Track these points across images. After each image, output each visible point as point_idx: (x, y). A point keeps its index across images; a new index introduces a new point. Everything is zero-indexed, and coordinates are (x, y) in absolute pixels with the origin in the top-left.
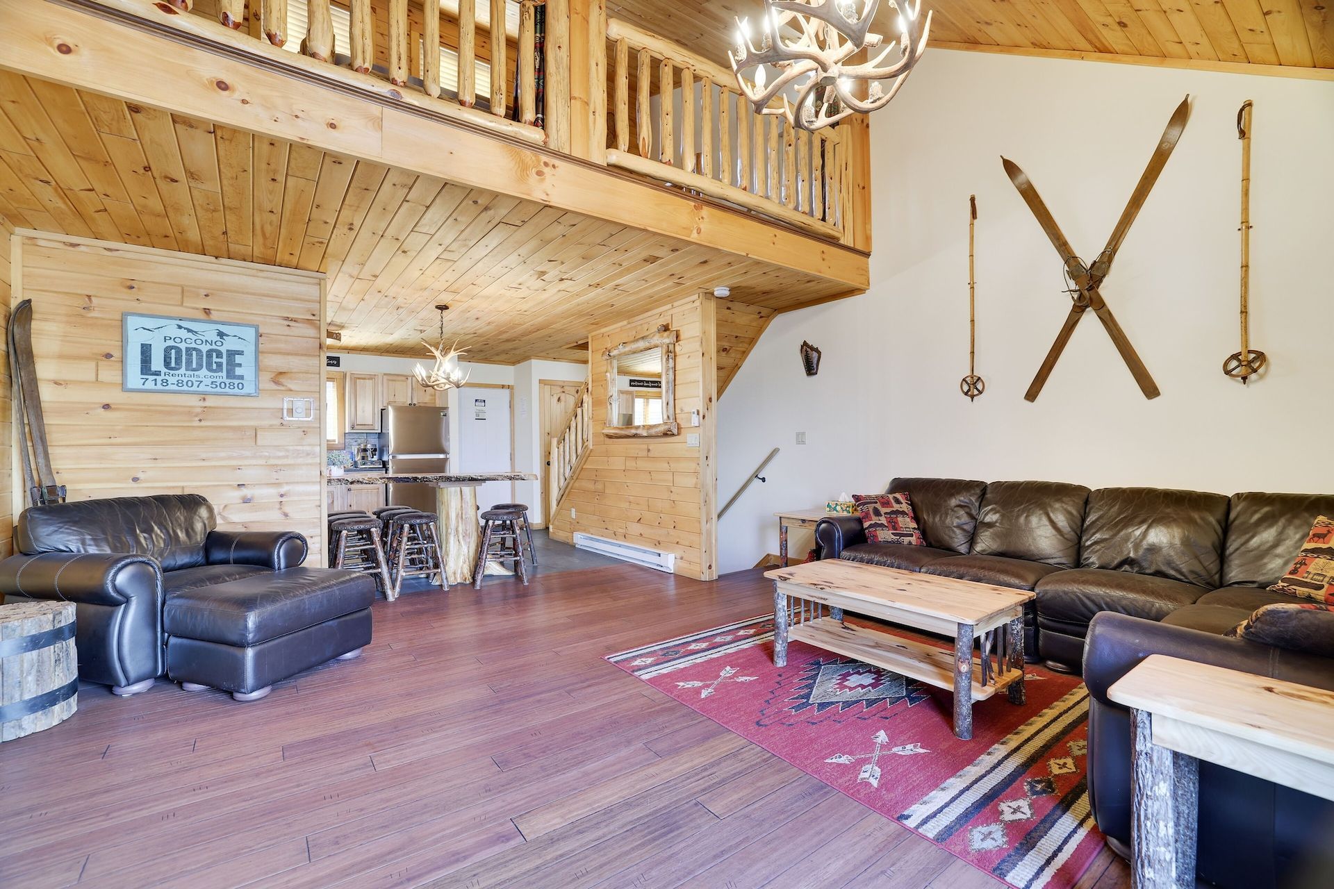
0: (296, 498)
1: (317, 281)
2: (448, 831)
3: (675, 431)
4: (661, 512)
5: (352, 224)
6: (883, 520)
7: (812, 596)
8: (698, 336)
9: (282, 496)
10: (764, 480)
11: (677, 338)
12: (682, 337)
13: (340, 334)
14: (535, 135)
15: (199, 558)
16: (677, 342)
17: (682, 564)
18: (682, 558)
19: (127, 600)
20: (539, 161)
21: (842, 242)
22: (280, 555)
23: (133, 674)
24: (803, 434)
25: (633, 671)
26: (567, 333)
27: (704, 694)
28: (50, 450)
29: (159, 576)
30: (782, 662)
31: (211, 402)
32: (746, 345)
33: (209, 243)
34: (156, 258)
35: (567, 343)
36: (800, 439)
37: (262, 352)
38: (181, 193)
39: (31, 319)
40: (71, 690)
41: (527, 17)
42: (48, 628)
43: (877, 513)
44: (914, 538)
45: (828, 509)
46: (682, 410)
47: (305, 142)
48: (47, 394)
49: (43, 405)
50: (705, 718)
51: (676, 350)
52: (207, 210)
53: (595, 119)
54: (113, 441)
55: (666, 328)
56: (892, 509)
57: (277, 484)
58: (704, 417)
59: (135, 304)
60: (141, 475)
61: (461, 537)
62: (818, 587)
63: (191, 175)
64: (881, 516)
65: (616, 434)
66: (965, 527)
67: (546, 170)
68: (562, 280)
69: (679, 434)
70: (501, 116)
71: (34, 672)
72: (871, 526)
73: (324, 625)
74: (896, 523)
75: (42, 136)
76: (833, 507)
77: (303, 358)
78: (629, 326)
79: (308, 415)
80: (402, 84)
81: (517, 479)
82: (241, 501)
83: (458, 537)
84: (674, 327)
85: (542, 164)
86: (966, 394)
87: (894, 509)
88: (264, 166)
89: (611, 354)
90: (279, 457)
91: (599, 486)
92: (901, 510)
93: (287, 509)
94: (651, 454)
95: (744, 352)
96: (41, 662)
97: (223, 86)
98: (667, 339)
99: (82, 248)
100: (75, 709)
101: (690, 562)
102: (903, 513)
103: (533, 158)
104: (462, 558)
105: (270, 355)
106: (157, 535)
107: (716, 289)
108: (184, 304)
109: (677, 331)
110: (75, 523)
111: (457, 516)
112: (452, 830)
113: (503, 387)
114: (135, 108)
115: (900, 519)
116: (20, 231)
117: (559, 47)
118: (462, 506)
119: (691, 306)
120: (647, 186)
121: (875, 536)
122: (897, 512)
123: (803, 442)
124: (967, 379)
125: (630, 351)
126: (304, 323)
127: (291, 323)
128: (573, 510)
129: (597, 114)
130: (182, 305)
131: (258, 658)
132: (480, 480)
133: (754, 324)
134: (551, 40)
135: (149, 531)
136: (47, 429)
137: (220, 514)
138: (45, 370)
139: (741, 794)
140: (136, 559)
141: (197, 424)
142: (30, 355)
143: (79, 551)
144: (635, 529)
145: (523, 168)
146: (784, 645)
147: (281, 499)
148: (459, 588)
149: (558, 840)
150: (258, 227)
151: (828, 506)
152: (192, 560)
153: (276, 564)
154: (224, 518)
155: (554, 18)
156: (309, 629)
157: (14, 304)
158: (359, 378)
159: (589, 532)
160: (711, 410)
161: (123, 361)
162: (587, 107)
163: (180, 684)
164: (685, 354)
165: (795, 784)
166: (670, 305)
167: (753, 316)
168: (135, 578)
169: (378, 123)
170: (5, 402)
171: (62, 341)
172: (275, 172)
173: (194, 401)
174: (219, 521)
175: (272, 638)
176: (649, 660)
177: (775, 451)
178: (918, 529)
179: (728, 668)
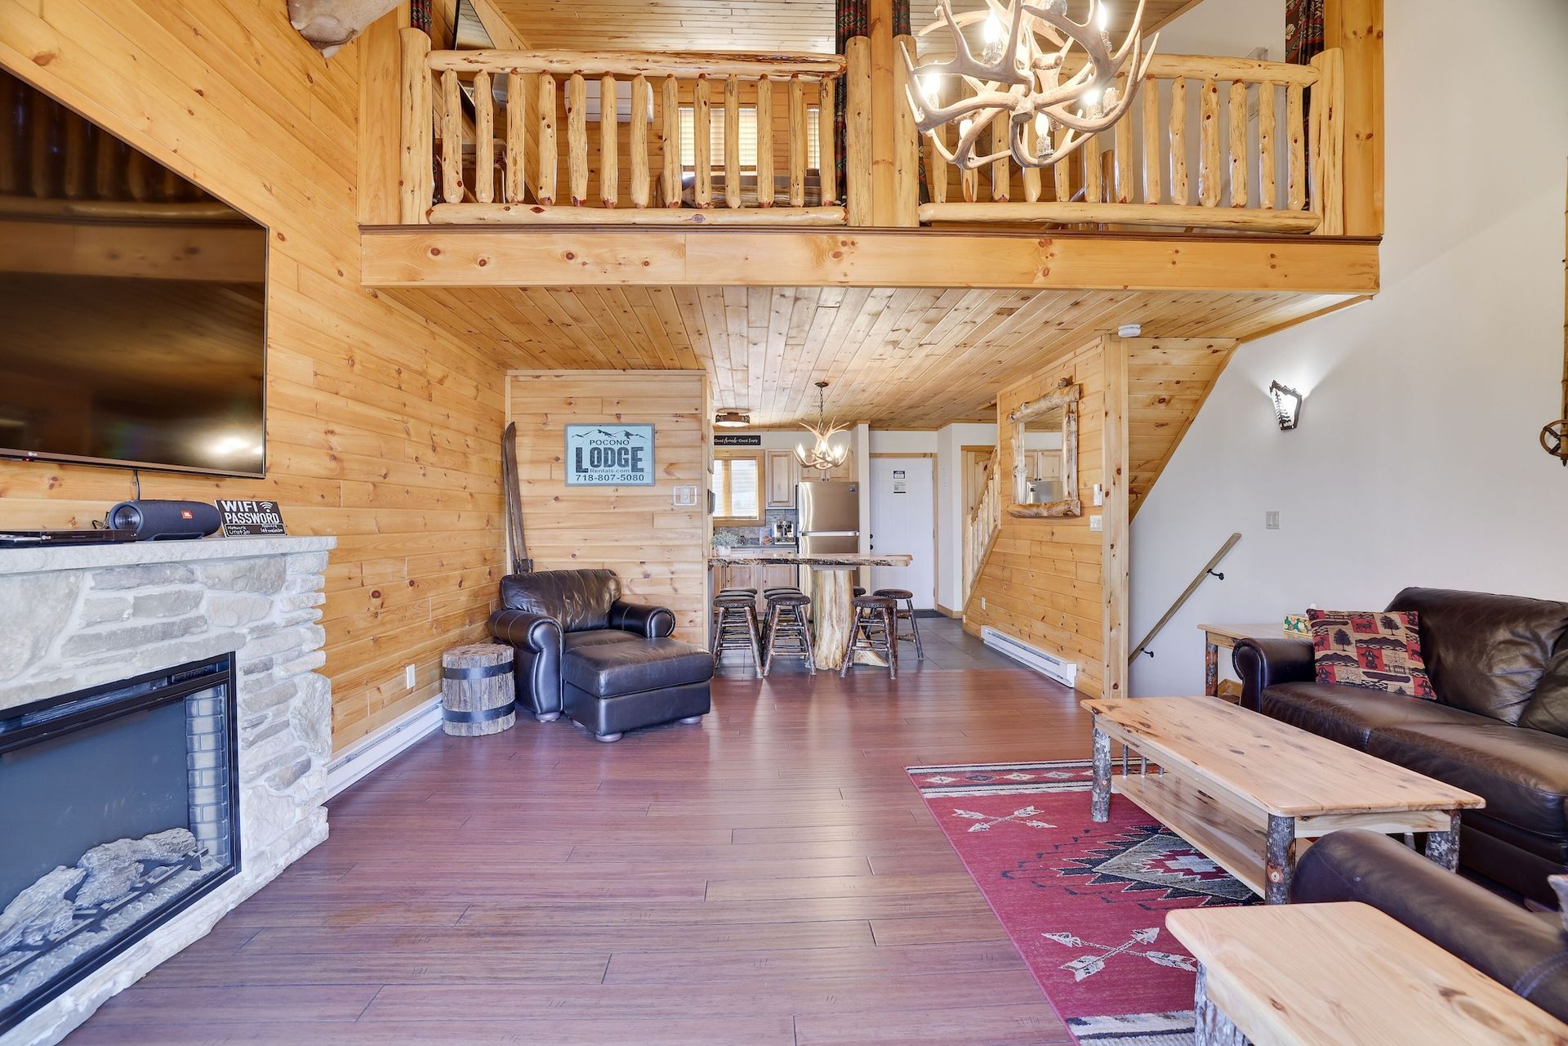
0: (683, 576)
1: (697, 378)
2: (659, 874)
3: (1077, 511)
4: (1064, 611)
5: (699, 331)
6: (1351, 651)
7: (1125, 740)
8: (1101, 391)
9: (672, 573)
10: (1221, 576)
11: (1080, 393)
12: (1085, 392)
13: (748, 416)
14: (835, 215)
15: (605, 622)
16: (1080, 398)
17: (1085, 679)
18: (1084, 671)
19: (541, 651)
20: (836, 242)
21: (1319, 232)
22: (652, 625)
23: (545, 706)
24: (1276, 514)
25: (921, 788)
26: (971, 394)
27: (976, 827)
28: (526, 532)
29: (561, 635)
30: (1099, 817)
31: (622, 491)
32: (1200, 392)
33: (613, 361)
34: (585, 378)
35: (982, 403)
36: (1272, 520)
37: (658, 447)
38: (576, 331)
39: (515, 436)
40: (509, 709)
41: (825, 95)
42: (494, 663)
43: (1342, 639)
44: (1411, 684)
45: (1286, 626)
46: (1085, 485)
47: (626, 283)
48: (525, 490)
49: (522, 499)
50: (953, 851)
51: (1080, 409)
52: (598, 339)
53: (901, 178)
54: (561, 525)
55: (1069, 382)
56: (1373, 636)
57: (669, 563)
58: (1107, 494)
59: (573, 416)
60: (577, 553)
61: (835, 622)
62: (1126, 728)
63: (576, 319)
64: (1349, 643)
65: (1020, 512)
66: (1518, 678)
67: (843, 249)
68: (921, 345)
69: (1082, 515)
70: (799, 206)
71: (487, 692)
72: (1325, 658)
73: (664, 690)
74: (1379, 657)
75: (491, 316)
76: (1293, 623)
77: (689, 449)
78: (1034, 381)
79: (692, 501)
80: (706, 206)
81: (883, 565)
82: (643, 576)
83: (832, 621)
84: (1077, 381)
85: (840, 244)
86: (1553, 452)
87: (1378, 636)
88: (613, 304)
89: (1014, 417)
90: (670, 539)
91: (1007, 574)
92: (1392, 638)
93: (677, 585)
94: (1055, 539)
95: (1196, 401)
96: (491, 686)
97: (570, 256)
98: (1071, 395)
99: (542, 378)
100: (512, 724)
101: (1092, 677)
102: (1396, 644)
103: (830, 241)
104: (835, 643)
105: (663, 449)
106: (576, 601)
107: (1120, 328)
108: (604, 412)
109: (1080, 385)
110: (527, 589)
111: (831, 600)
112: (662, 874)
113: (925, 455)
114: (524, 289)
115: (1387, 654)
116: (510, 372)
117: (859, 114)
118: (835, 590)
119: (1094, 352)
120: (969, 236)
121: (1330, 674)
122: (1384, 641)
123: (1276, 527)
124: (1553, 428)
125: (1033, 412)
126: (688, 417)
127: (679, 419)
128: (984, 599)
129: (903, 172)
130: (602, 413)
131: (608, 707)
132: (847, 564)
133: (1205, 362)
134: (851, 109)
135: (571, 598)
136: (524, 517)
137: (628, 586)
138: (524, 472)
139: (919, 932)
140: (546, 620)
141: (612, 511)
142: (515, 463)
143: (528, 611)
144: (1039, 628)
145: (820, 255)
146: (1103, 795)
147: (672, 576)
148: (831, 673)
149: (727, 909)
150: (637, 344)
151: (1287, 621)
152: (599, 623)
153: (648, 633)
154: (631, 590)
155: (854, 84)
156: (652, 692)
157: (507, 425)
158: (776, 456)
159: (996, 627)
160: (1120, 484)
161: (565, 462)
162: (892, 167)
163: (571, 719)
164: (1088, 414)
165: (985, 944)
166: (1073, 353)
167: (1201, 352)
168: (545, 635)
169: (681, 250)
170: (501, 498)
171: (532, 450)
172: (623, 306)
173: (609, 491)
174: (626, 591)
175: (620, 694)
176: (949, 780)
177: (1235, 538)
178: (1426, 671)
179: (1032, 808)
